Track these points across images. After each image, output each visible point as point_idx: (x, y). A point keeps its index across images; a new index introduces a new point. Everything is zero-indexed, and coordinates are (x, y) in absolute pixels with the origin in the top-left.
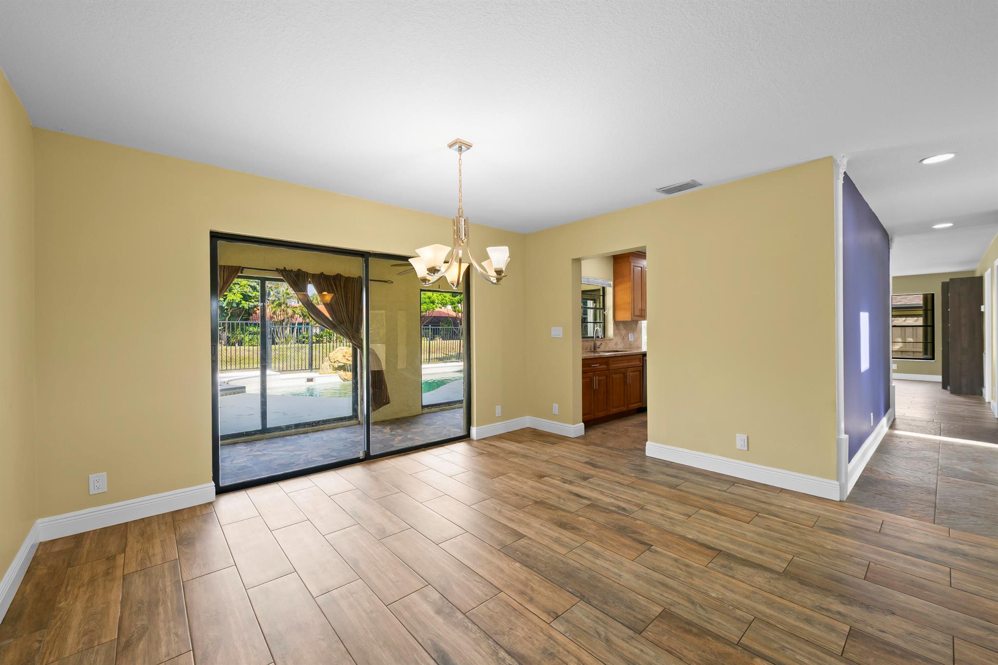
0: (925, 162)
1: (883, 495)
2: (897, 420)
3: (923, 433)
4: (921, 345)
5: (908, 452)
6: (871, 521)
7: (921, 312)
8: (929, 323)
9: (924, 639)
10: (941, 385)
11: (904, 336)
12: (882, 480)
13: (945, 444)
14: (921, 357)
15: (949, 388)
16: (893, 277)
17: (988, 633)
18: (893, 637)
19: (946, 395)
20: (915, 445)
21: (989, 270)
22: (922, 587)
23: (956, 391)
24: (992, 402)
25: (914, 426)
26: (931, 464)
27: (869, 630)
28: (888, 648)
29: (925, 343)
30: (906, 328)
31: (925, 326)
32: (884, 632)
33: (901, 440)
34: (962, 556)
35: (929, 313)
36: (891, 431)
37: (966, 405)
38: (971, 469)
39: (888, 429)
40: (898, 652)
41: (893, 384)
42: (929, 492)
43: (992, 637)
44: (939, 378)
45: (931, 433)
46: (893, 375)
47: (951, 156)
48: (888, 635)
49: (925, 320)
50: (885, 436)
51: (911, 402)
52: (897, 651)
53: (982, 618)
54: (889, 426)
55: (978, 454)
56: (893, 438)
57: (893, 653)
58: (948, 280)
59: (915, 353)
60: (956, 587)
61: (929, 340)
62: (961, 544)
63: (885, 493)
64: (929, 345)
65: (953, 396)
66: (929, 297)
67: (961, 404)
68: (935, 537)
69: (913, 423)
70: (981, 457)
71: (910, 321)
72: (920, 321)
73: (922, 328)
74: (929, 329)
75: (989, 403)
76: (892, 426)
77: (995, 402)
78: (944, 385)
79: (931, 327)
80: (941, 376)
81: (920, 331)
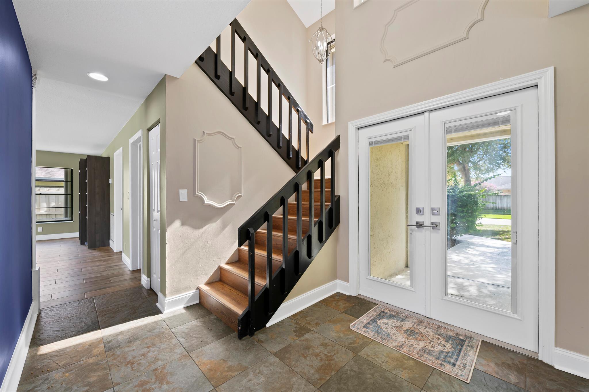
4: (62, 211)
7: (63, 184)
8: (69, 192)
10: (79, 243)
11: (48, 203)
14: (63, 220)
15: (86, 243)
21: (120, 150)
23: (92, 247)
29: (66, 208)
30: (50, 195)
31: (66, 194)
35: (69, 184)
44: (77, 234)
49: (66, 190)
59: (57, 216)
61: (69, 205)
64: (69, 210)
65: (90, 251)
66: (69, 171)
71: (53, 191)
72: (62, 191)
73: (63, 195)
74: (69, 196)
77: (128, 257)
78: (83, 240)
79: (71, 195)
80: (79, 233)
81: (62, 198)
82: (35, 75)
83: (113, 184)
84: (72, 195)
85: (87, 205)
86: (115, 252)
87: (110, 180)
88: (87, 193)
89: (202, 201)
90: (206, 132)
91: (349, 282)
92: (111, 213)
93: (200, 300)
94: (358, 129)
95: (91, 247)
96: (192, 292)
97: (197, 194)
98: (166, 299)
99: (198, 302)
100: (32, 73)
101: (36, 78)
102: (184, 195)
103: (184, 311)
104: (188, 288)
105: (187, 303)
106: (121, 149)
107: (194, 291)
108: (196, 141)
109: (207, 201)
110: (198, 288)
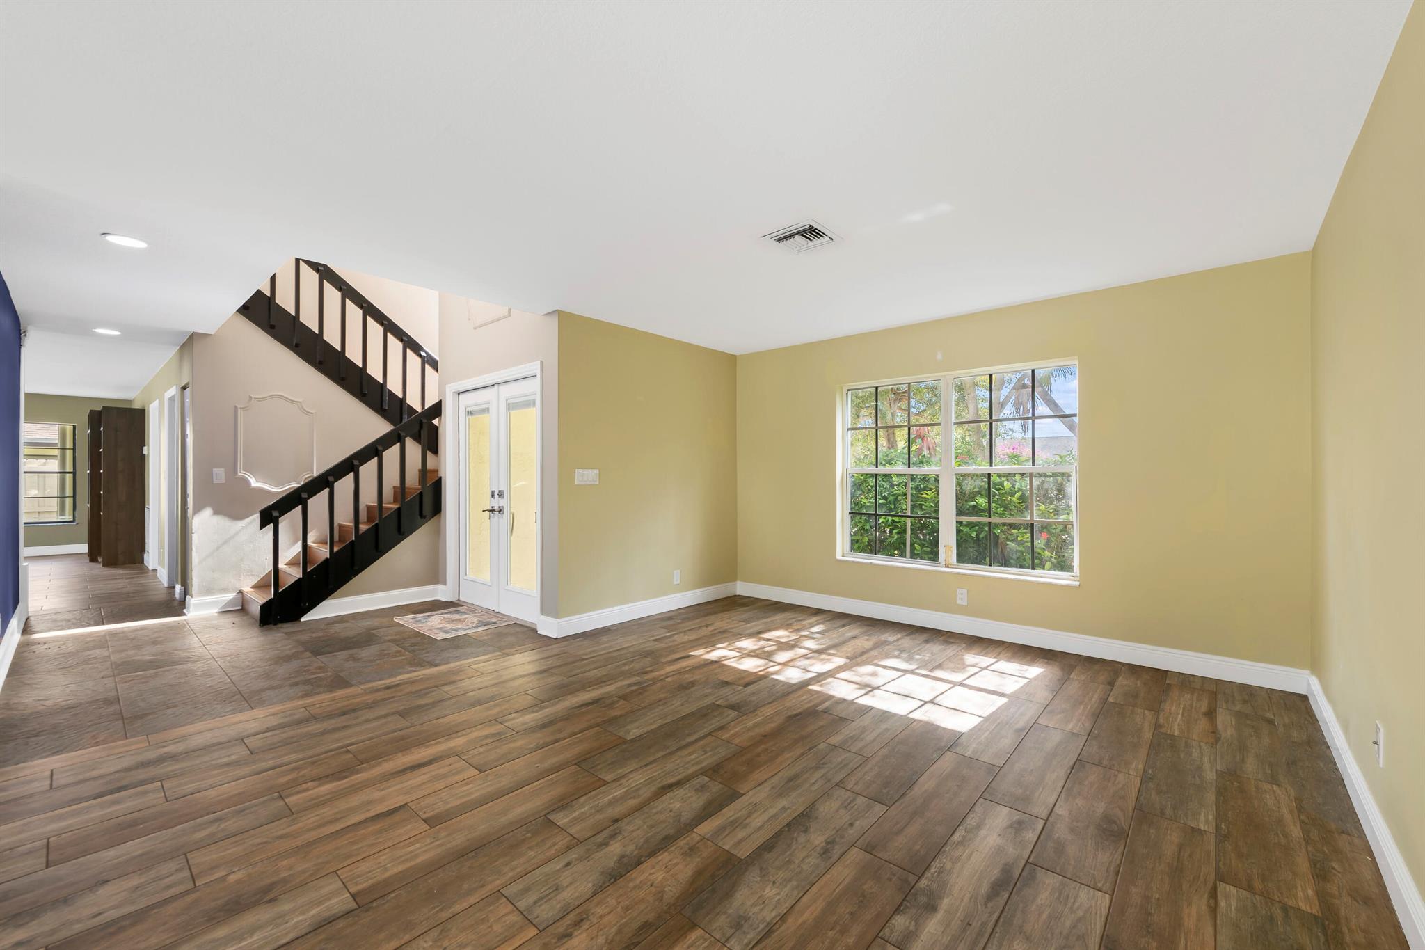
0: (109, 238)
1: (41, 734)
2: (31, 619)
3: (78, 627)
4: (54, 504)
5: (62, 659)
6: (32, 781)
7: (56, 452)
8: (69, 468)
9: (154, 882)
10: (87, 559)
12: (32, 714)
13: (112, 634)
14: (55, 520)
15: (100, 560)
16: (26, 394)
17: (218, 823)
18: (114, 910)
19: (98, 569)
20: (70, 648)
22: (134, 823)
23: (110, 563)
24: (159, 568)
25: (62, 621)
26: (102, 665)
27: (78, 927)
28: (111, 930)
29: (62, 498)
31: (62, 473)
32: (100, 914)
33: (46, 646)
34: (169, 759)
35: (69, 450)
36: (26, 637)
37: (127, 579)
38: (154, 655)
39: (20, 635)
40: (127, 922)
41: (23, 563)
42: (107, 702)
43: (223, 826)
44: (84, 548)
45: (90, 625)
46: (24, 551)
47: (142, 245)
48: (105, 915)
49: (63, 464)
50: (17, 648)
51: (48, 588)
52: (124, 923)
53: (208, 814)
54: (21, 632)
55: (155, 635)
56: (33, 647)
57: (122, 929)
58: (100, 409)
59: (41, 514)
60: (173, 798)
61: (69, 492)
62: (164, 747)
63: (43, 731)
64: (68, 501)
65: (106, 569)
66: (68, 430)
67: (117, 579)
68: (132, 755)
69: (59, 617)
70: (161, 637)
72: (54, 465)
73: (56, 475)
74: (69, 477)
75: (155, 571)
76: (26, 629)
78: (93, 556)
79: (72, 475)
80: (87, 545)
81: (54, 481)
82: (24, 332)
83: (148, 455)
84: (74, 473)
85: (102, 493)
86: (150, 569)
87: (145, 449)
88: (102, 471)
89: (247, 482)
90: (253, 396)
91: (446, 585)
92: (147, 506)
93: (242, 606)
94: (459, 394)
95: (107, 564)
96: (230, 596)
97: (239, 474)
98: (193, 599)
99: (240, 608)
100: (20, 330)
101: (25, 335)
102: (220, 475)
103: (216, 614)
104: (225, 590)
105: (221, 608)
106: (157, 401)
107: (235, 594)
108: (239, 410)
109: (254, 483)
110: (240, 592)
